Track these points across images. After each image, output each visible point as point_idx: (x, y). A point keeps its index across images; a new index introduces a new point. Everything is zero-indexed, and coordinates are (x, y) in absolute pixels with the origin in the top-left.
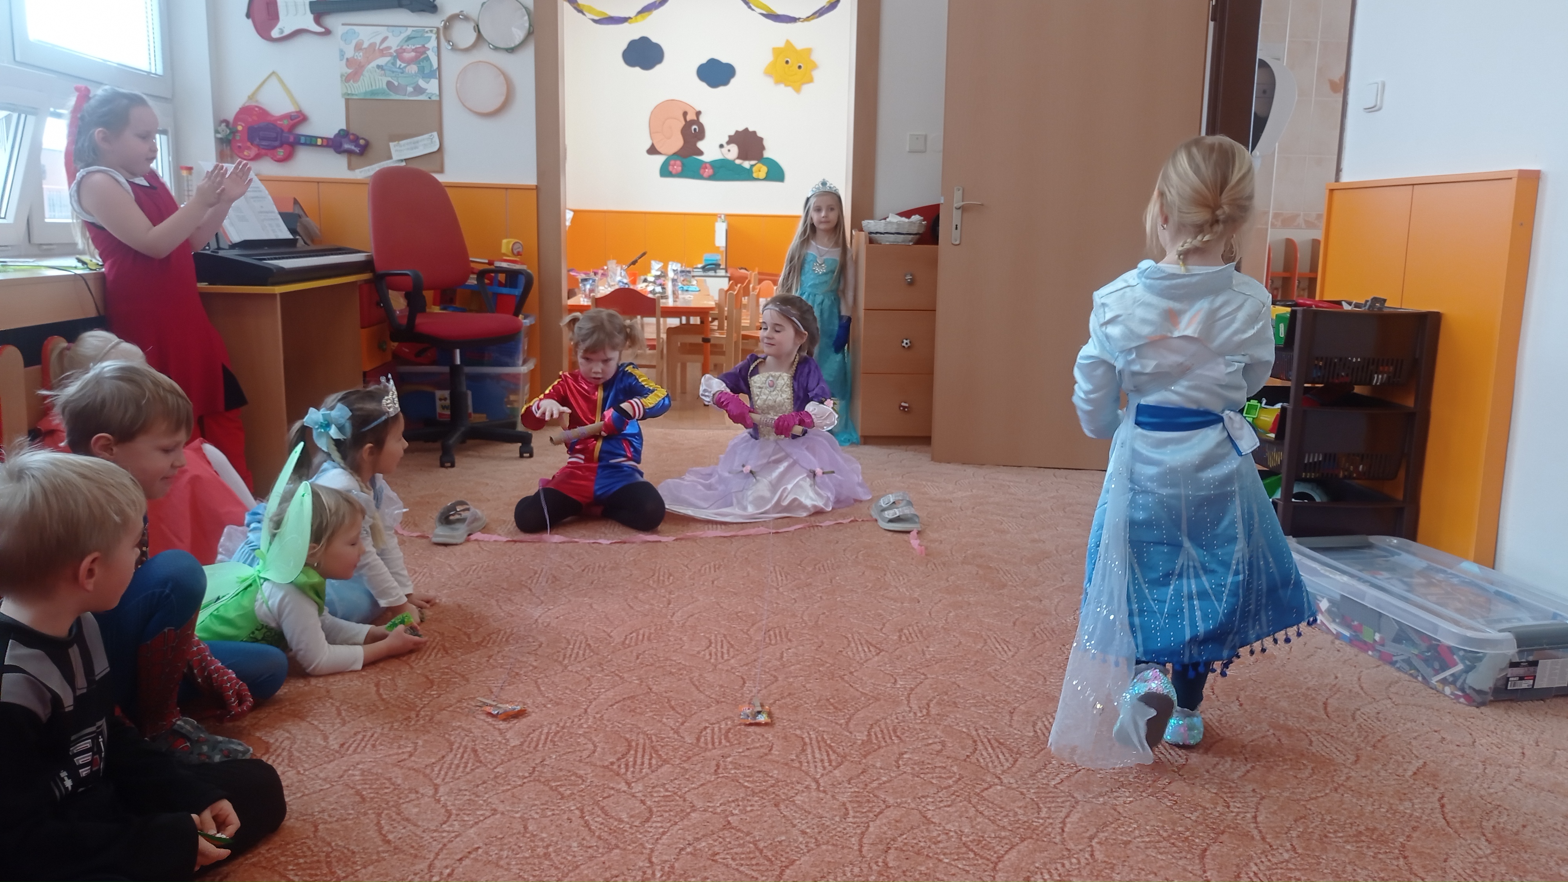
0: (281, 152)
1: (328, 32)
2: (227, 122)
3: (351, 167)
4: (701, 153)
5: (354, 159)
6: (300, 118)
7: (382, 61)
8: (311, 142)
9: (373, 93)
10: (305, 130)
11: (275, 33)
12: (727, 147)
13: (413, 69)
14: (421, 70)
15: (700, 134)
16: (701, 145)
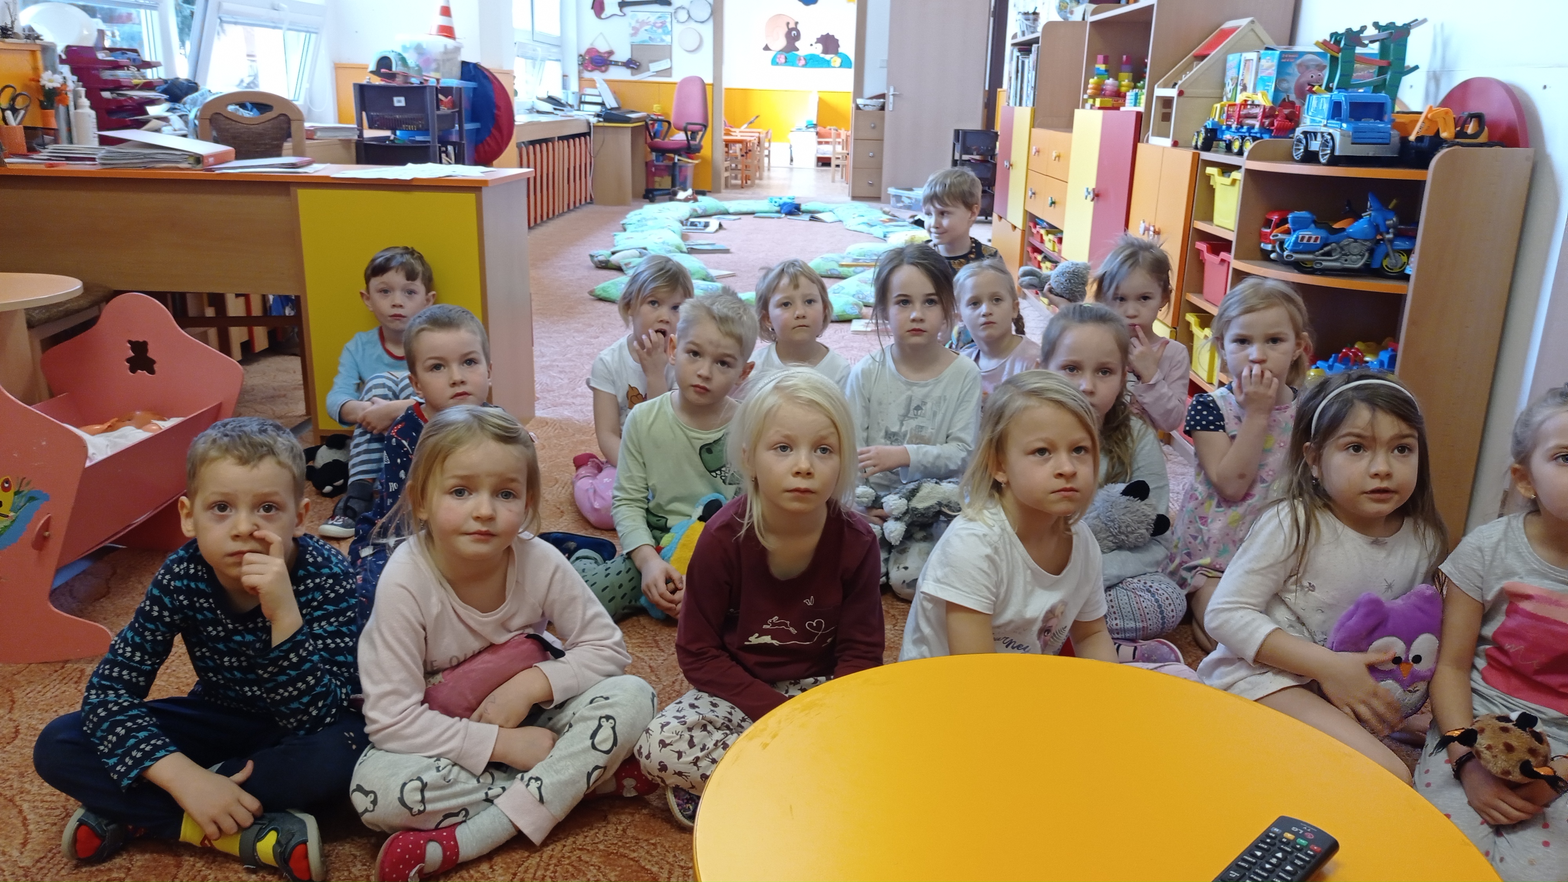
0: (603, 68)
1: (625, 15)
2: (581, 55)
3: (633, 74)
4: (797, 50)
5: (634, 71)
6: (611, 53)
7: (647, 27)
8: (616, 63)
9: (644, 41)
10: (613, 58)
11: (603, 16)
12: (815, 45)
13: (660, 31)
14: (664, 31)
15: (798, 37)
16: (797, 44)
